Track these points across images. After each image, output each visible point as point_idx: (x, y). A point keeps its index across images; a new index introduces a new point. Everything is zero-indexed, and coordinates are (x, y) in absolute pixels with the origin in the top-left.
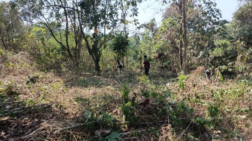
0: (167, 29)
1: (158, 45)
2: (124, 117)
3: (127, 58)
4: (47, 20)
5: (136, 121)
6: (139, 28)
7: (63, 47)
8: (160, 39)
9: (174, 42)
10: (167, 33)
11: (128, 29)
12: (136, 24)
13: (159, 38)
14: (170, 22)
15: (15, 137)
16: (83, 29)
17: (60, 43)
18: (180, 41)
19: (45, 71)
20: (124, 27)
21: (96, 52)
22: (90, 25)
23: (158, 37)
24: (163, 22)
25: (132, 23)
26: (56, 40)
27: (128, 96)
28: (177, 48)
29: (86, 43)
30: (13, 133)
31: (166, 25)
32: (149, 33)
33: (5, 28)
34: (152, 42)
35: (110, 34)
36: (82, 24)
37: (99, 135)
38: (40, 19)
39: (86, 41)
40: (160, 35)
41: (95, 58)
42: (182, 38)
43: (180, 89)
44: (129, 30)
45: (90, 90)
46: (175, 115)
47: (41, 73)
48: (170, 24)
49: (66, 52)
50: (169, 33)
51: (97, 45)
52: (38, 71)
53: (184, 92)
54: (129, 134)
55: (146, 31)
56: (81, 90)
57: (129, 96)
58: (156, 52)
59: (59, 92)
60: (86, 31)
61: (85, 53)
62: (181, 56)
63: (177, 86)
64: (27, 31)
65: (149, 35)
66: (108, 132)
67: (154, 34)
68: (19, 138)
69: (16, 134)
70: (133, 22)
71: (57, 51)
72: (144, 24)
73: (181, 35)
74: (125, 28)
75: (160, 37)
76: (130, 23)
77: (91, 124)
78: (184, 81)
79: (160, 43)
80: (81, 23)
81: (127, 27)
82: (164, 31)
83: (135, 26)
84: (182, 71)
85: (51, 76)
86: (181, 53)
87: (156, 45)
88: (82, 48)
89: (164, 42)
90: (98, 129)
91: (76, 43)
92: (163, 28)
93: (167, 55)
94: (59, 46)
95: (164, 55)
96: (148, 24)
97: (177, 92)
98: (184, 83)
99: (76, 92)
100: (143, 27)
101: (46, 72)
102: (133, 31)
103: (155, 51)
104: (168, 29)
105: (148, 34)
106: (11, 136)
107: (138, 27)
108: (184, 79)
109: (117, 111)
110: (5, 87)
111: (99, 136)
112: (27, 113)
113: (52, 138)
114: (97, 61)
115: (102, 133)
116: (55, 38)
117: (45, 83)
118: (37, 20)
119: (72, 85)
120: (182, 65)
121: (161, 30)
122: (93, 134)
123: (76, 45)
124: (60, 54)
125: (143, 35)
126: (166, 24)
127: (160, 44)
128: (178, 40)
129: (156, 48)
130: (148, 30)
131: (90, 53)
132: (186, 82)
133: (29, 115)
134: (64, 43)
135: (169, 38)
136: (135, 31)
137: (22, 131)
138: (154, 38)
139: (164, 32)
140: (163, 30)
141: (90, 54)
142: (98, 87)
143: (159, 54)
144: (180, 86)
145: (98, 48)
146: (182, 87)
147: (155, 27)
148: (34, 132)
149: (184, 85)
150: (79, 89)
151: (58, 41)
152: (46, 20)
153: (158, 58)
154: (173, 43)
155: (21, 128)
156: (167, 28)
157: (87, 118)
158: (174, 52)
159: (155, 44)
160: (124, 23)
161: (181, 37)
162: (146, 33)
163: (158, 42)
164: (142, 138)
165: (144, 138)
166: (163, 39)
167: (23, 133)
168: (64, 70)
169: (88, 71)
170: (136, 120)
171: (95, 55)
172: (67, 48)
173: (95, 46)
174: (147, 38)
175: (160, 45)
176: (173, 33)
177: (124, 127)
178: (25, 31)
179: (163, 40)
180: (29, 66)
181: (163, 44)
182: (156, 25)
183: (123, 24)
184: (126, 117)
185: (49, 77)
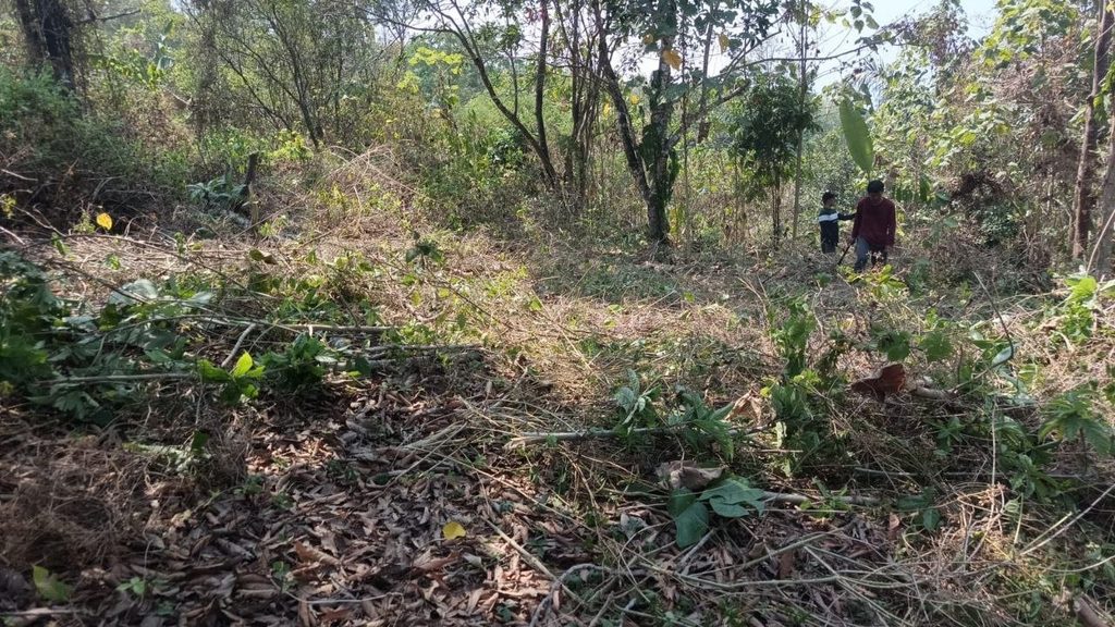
0: (1026, 50)
1: (964, 131)
2: (780, 429)
3: (797, 194)
4: (467, 16)
5: (831, 456)
6: (872, 43)
7: (522, 137)
8: (980, 97)
9: (1055, 118)
10: (1018, 69)
11: (818, 52)
12: (859, 25)
13: (971, 96)
14: (1044, 8)
15: (371, 444)
16: (609, 54)
17: (513, 118)
18: (1089, 109)
19: (458, 227)
20: (798, 38)
21: (659, 157)
22: (647, 32)
23: (968, 87)
24: (1007, 11)
25: (839, 20)
26: (498, 103)
27: (802, 346)
28: (1070, 149)
29: (617, 116)
30: (363, 430)
31: (1021, 28)
32: (922, 70)
33: (314, 57)
34: (935, 114)
35: (727, 74)
36: (607, 32)
37: (674, 479)
38: (442, 14)
39: (620, 105)
40: (981, 79)
41: (650, 184)
42: (1106, 93)
43: (1067, 340)
44: (820, 56)
45: (631, 316)
46: (1029, 454)
47: (440, 235)
48: (1044, 22)
49: (533, 156)
50: (1032, 66)
51: (664, 128)
52: (430, 227)
53: (1089, 357)
54: (799, 503)
55: (906, 58)
56: (591, 311)
57: (807, 346)
58: (950, 167)
59: (511, 311)
60: (620, 64)
61: (609, 161)
62: (1085, 192)
63: (1052, 324)
64: (389, 66)
65: (919, 80)
66: (711, 474)
67: (948, 74)
68: (386, 448)
69: (375, 435)
70: (849, 17)
71: (497, 153)
72: (899, 22)
73: (1100, 77)
74: (802, 46)
75: (980, 90)
76: (831, 18)
77: (642, 433)
78: (1090, 304)
79: (976, 124)
80: (604, 27)
81: (813, 43)
82: (1003, 58)
83: (855, 34)
84: (1081, 267)
85: (477, 247)
86: (1089, 173)
87: (956, 132)
88: (599, 144)
89: (996, 114)
90: (668, 459)
91: (577, 117)
92: (1003, 45)
93: (1007, 181)
94: (504, 133)
95: (991, 184)
96: (920, 26)
97: (1050, 356)
98: (1094, 316)
99: (573, 315)
100: (892, 41)
101: (459, 234)
102: (844, 59)
103: (945, 163)
104: (1028, 51)
105: (917, 77)
106: (358, 438)
107: (866, 40)
108: (1095, 297)
109: (748, 403)
110: (326, 272)
111: (675, 486)
112: (407, 370)
113: (494, 465)
114: (658, 200)
115: (686, 477)
116: (492, 94)
117: (457, 273)
118: (430, 17)
119: (558, 290)
120: (1083, 238)
121: (990, 54)
122: (649, 474)
123: (575, 127)
124: (508, 165)
125: (889, 79)
126: (1019, 23)
127: (974, 127)
128: (1077, 104)
129: (949, 147)
130: (916, 56)
131: (634, 163)
132: (1105, 312)
133: (415, 376)
134: (528, 118)
135: (1026, 96)
136: (849, 58)
137: (394, 429)
138: (944, 94)
139: (1005, 65)
140: (997, 52)
141: (631, 165)
142: (664, 303)
143: (964, 178)
144: (1070, 327)
145: (667, 141)
146: (1078, 331)
147: (956, 40)
148: (433, 436)
149: (1090, 322)
150: (586, 309)
151: (504, 110)
152: (462, 15)
153: (955, 195)
154: (1052, 119)
155: (389, 419)
156: (1024, 41)
157: (629, 411)
158: (1051, 170)
159: (949, 122)
160: (802, 19)
161: (1099, 88)
162: (908, 68)
163: (967, 118)
164: (856, 525)
165: (864, 526)
166: (994, 101)
167: (398, 437)
168: (528, 227)
169: (616, 241)
170: (833, 448)
171: (653, 171)
172: (535, 135)
173: (653, 131)
174: (910, 94)
175: (975, 131)
176: (1054, 70)
177: (779, 473)
178: (382, 64)
179: (993, 105)
180: (399, 203)
181: (992, 125)
182: (966, 28)
183: (795, 26)
184: (790, 432)
185: (471, 253)
